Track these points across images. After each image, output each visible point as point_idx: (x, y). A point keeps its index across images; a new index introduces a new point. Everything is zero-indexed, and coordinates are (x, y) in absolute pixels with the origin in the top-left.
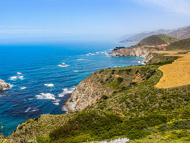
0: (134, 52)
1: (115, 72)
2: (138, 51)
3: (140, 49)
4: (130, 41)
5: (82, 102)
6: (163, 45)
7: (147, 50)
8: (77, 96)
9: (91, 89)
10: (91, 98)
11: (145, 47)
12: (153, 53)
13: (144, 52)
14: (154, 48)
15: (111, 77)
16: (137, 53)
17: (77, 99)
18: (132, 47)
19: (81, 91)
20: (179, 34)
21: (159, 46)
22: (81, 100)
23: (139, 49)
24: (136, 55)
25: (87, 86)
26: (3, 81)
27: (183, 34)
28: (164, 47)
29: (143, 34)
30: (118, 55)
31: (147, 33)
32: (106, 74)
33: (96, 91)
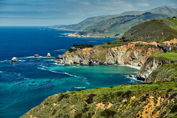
0: (114, 56)
1: (94, 98)
2: (122, 54)
3: (125, 49)
4: (100, 32)
6: (175, 41)
7: (140, 51)
11: (136, 46)
12: (156, 58)
13: (136, 55)
14: (155, 47)
15: (86, 109)
16: (119, 58)
21: (165, 42)
24: (117, 62)
29: (128, 16)
30: (78, 62)
31: (135, 15)
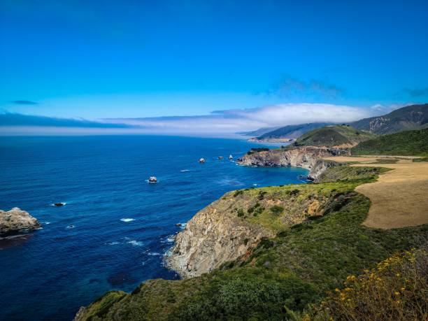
0: (287, 159)
1: (265, 196)
2: (294, 157)
3: (298, 153)
5: (201, 254)
6: (344, 146)
7: (311, 154)
8: (190, 243)
9: (219, 229)
10: (220, 246)
11: (308, 150)
12: (325, 161)
13: (307, 158)
14: (325, 151)
15: (258, 205)
16: (292, 160)
17: (188, 248)
18: (283, 149)
19: (198, 232)
20: (374, 124)
21: (334, 147)
22: (199, 251)
23: (296, 152)
24: (289, 164)
25: (209, 221)
26: (27, 213)
27: (381, 124)
28: (347, 149)
30: (256, 163)
32: (247, 199)
33: (231, 232)
